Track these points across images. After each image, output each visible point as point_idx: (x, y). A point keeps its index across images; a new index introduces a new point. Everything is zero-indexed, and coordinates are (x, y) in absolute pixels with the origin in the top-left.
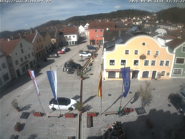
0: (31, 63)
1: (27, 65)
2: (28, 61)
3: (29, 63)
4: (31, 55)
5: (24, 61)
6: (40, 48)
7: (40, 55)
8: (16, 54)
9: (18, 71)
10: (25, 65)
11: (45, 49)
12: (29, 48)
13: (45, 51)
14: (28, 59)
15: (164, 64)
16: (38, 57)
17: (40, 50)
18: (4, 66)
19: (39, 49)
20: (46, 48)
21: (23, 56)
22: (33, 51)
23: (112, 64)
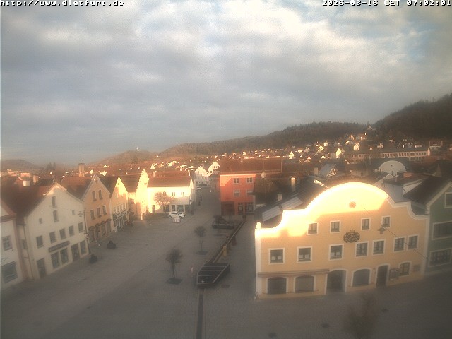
0: (75, 248)
1: (64, 253)
2: (67, 243)
3: (69, 248)
4: (76, 229)
5: (59, 240)
6: (100, 216)
7: (97, 231)
8: (40, 221)
9: (41, 263)
10: (59, 251)
11: (112, 218)
12: (73, 212)
13: (112, 223)
14: (68, 238)
15: (405, 245)
16: (93, 236)
17: (98, 221)
18: (7, 243)
19: (96, 215)
20: (115, 216)
21: (57, 228)
22: (81, 220)
23: (277, 261)
